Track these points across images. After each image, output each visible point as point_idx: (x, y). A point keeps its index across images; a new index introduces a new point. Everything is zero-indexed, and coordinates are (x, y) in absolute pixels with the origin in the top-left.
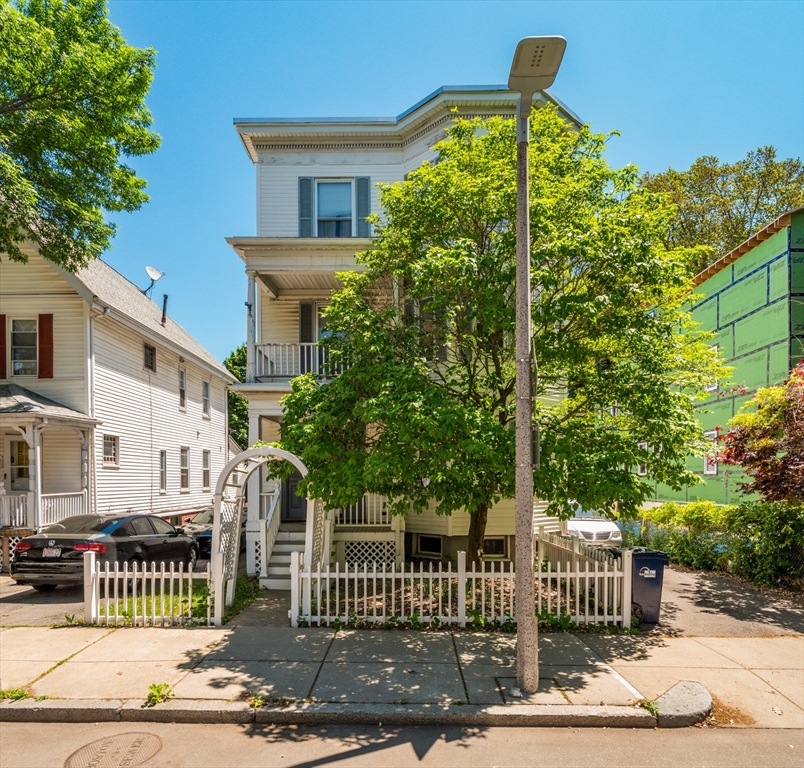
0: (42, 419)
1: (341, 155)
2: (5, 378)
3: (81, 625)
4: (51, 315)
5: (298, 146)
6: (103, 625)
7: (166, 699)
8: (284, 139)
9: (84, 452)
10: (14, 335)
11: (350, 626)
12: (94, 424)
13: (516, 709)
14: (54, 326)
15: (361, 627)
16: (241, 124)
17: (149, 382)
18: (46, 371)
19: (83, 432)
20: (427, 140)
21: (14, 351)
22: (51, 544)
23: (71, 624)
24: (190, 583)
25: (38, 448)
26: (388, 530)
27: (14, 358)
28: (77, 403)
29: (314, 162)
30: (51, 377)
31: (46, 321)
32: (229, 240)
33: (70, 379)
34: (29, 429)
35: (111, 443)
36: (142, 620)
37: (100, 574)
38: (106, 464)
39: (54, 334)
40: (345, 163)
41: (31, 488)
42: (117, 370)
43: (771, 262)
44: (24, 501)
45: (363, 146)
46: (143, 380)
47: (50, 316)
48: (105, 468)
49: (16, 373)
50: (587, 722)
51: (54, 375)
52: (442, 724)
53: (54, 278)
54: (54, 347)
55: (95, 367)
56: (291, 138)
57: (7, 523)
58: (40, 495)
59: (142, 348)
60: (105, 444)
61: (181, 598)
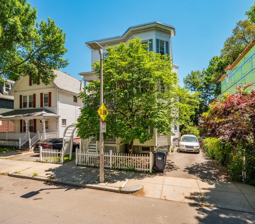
0: (45, 117)
2: (43, 107)
3: (39, 162)
6: (43, 162)
7: (36, 176)
9: (57, 123)
10: (44, 97)
11: (85, 166)
12: (59, 117)
13: (94, 185)
15: (87, 166)
17: (75, 105)
18: (50, 105)
19: (57, 119)
21: (45, 101)
22: (40, 144)
23: (37, 161)
24: (57, 154)
25: (45, 123)
26: (115, 143)
27: (45, 102)
28: (55, 112)
29: (104, 49)
30: (51, 106)
31: (50, 93)
32: (79, 74)
33: (54, 107)
34: (43, 119)
35: (64, 121)
36: (49, 162)
37: (42, 151)
38: (63, 126)
39: (52, 97)
41: (43, 132)
42: (66, 104)
43: (252, 56)
44: (42, 135)
46: (73, 105)
47: (51, 92)
48: (62, 127)
49: (45, 105)
50: (105, 190)
51: (52, 106)
52: (78, 186)
54: (51, 100)
55: (59, 103)
57: (39, 140)
58: (45, 133)
59: (73, 97)
60: (63, 121)
61: (56, 157)
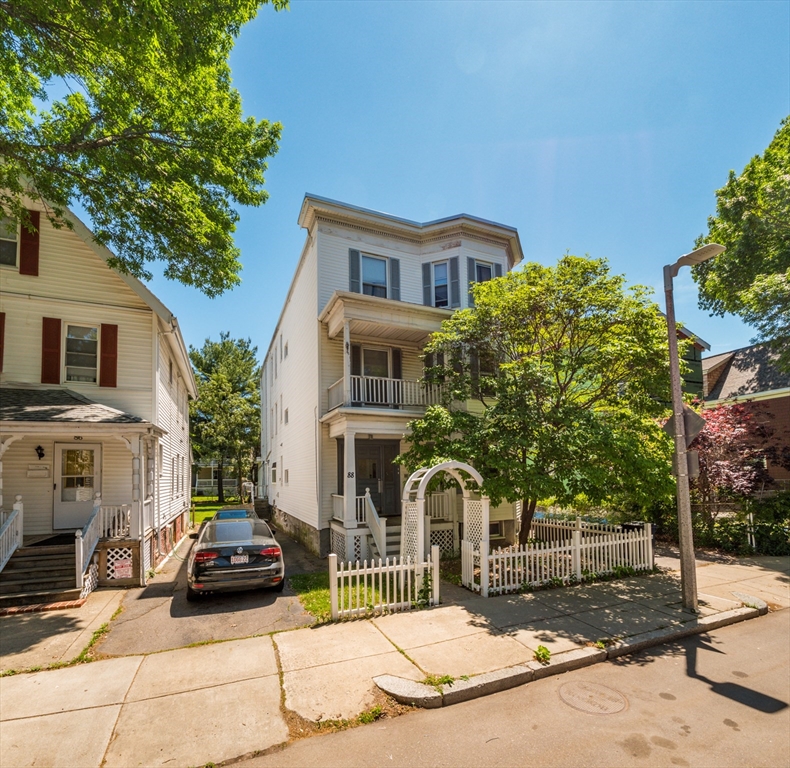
1: (379, 240)
2: (59, 383)
4: (116, 326)
5: (349, 226)
8: (341, 217)
9: (150, 461)
10: (70, 340)
14: (119, 337)
16: (310, 198)
18: (109, 379)
20: (443, 244)
21: (68, 356)
22: (240, 551)
26: (446, 521)
27: (69, 363)
29: (360, 240)
30: (115, 386)
31: (110, 331)
33: (137, 390)
34: (135, 439)
39: (118, 345)
40: (382, 246)
41: (135, 498)
45: (396, 237)
46: (169, 393)
49: (70, 378)
51: (118, 384)
53: (121, 291)
54: (118, 357)
56: (346, 219)
59: (169, 363)
